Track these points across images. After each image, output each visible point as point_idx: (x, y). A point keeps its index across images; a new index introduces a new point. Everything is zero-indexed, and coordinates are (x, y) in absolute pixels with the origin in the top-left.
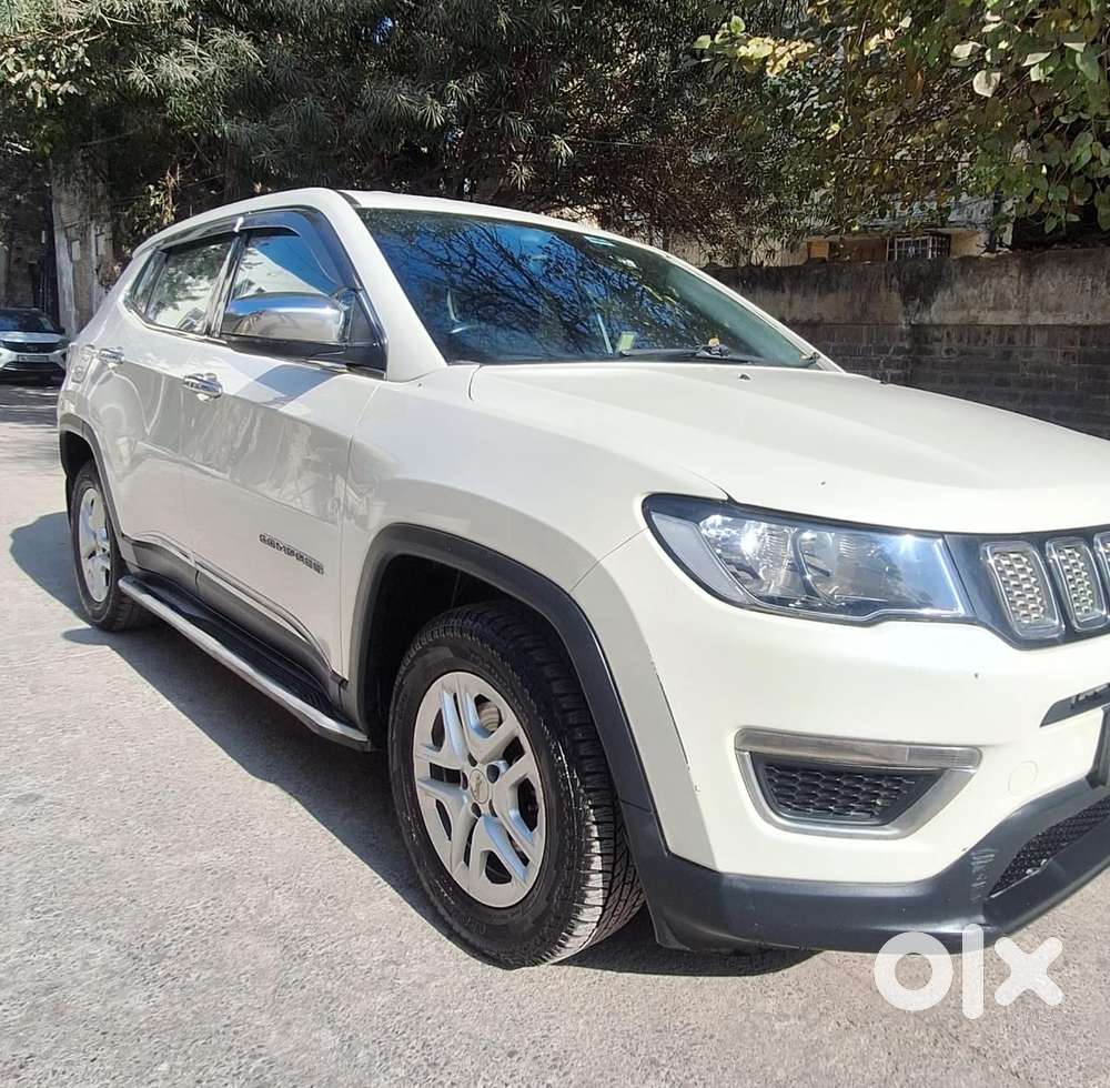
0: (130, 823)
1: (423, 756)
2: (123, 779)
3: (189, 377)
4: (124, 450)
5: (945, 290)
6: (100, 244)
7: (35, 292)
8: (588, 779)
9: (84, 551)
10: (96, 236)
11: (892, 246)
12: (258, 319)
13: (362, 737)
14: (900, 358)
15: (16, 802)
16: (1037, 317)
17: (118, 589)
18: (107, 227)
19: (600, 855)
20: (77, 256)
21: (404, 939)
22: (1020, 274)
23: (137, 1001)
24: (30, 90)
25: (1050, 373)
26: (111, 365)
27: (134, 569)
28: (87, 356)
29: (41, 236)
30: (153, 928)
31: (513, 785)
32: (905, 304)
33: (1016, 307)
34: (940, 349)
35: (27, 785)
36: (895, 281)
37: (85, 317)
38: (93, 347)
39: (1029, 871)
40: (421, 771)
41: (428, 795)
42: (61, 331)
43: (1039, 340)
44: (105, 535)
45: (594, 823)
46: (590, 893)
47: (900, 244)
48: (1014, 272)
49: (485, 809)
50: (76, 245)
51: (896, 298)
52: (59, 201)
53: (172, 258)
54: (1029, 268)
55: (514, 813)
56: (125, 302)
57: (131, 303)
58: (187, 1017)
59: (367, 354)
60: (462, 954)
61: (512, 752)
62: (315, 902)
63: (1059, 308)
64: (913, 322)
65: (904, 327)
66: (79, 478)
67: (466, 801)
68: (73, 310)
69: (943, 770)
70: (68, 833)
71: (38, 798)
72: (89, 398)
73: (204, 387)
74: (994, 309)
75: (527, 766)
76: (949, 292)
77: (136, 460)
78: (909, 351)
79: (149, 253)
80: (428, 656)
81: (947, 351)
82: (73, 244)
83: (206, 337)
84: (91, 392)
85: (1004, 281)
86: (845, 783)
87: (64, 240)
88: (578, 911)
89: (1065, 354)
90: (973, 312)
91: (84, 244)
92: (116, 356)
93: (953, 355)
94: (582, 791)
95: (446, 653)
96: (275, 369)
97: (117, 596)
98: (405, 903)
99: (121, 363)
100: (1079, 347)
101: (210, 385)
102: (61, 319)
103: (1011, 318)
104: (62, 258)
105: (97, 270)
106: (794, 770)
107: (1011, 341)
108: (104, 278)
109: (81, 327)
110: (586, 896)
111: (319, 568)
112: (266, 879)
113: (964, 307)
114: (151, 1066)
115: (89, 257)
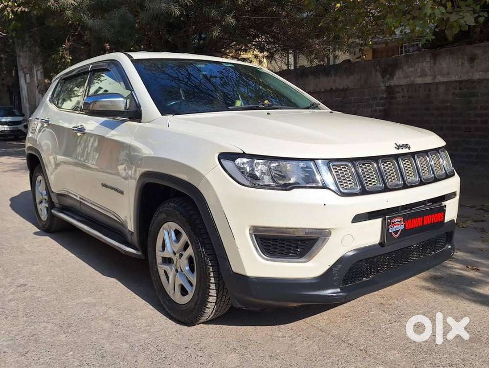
0: (59, 291)
1: (160, 255)
2: (56, 279)
3: (74, 127)
4: (52, 161)
5: (399, 70)
6: (38, 74)
7: (11, 98)
8: (208, 251)
9: (38, 201)
10: (37, 71)
11: (402, 48)
12: (95, 103)
13: (140, 253)
14: (382, 102)
15: (18, 286)
16: (440, 79)
17: (52, 213)
18: (40, 67)
19: (213, 277)
20: (28, 80)
21: (154, 320)
22: (430, 60)
23: (62, 337)
24: (6, 11)
25: (448, 103)
26: (45, 125)
27: (57, 205)
28: (36, 123)
29: (12, 73)
30: (67, 319)
31: (186, 258)
32: (383, 77)
33: (430, 75)
34: (399, 96)
35: (22, 281)
36: (378, 68)
37: (34, 108)
38: (38, 119)
39: (364, 279)
40: (159, 260)
41: (162, 268)
42: (23, 115)
43: (442, 89)
44: (45, 193)
45: (211, 266)
46: (211, 291)
47: (405, 47)
48: (428, 60)
49: (179, 270)
50: (28, 76)
51: (379, 74)
52: (20, 56)
53: (67, 82)
54: (435, 57)
55: (187, 268)
56: (50, 100)
57: (52, 101)
58: (79, 341)
59: (135, 114)
60: (174, 323)
61: (186, 247)
62: (124, 311)
63: (448, 74)
64: (387, 85)
65: (383, 88)
66: (34, 172)
67: (173, 268)
68: (28, 105)
69: (319, 237)
70: (36, 294)
71: (25, 285)
72: (37, 139)
73: (79, 131)
74: (421, 76)
75: (190, 251)
76: (401, 71)
77: (57, 165)
78: (386, 98)
79: (57, 81)
80: (159, 218)
81: (403, 97)
82: (27, 75)
83: (80, 112)
84: (38, 137)
85: (424, 64)
86: (286, 243)
87: (23, 75)
88: (208, 298)
89: (453, 94)
90: (412, 79)
91: (32, 76)
92: (47, 122)
93: (405, 98)
94: (206, 255)
95: (164, 216)
96: (104, 122)
97: (51, 216)
98: (156, 310)
99: (49, 124)
100: (459, 91)
101: (82, 130)
102: (23, 110)
103: (428, 80)
104: (22, 82)
105: (37, 86)
106: (269, 239)
107: (430, 90)
108: (40, 89)
109: (32, 113)
110: (210, 292)
111: (122, 193)
112: (106, 305)
113: (408, 77)
114: (67, 353)
115: (34, 81)
